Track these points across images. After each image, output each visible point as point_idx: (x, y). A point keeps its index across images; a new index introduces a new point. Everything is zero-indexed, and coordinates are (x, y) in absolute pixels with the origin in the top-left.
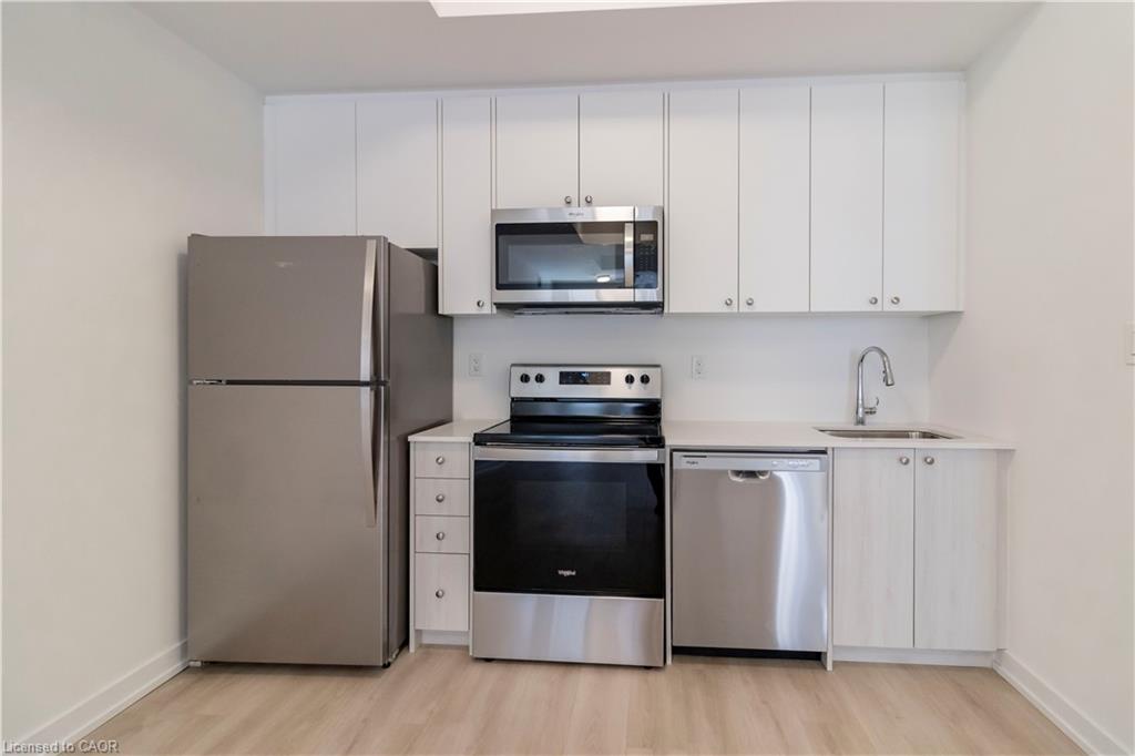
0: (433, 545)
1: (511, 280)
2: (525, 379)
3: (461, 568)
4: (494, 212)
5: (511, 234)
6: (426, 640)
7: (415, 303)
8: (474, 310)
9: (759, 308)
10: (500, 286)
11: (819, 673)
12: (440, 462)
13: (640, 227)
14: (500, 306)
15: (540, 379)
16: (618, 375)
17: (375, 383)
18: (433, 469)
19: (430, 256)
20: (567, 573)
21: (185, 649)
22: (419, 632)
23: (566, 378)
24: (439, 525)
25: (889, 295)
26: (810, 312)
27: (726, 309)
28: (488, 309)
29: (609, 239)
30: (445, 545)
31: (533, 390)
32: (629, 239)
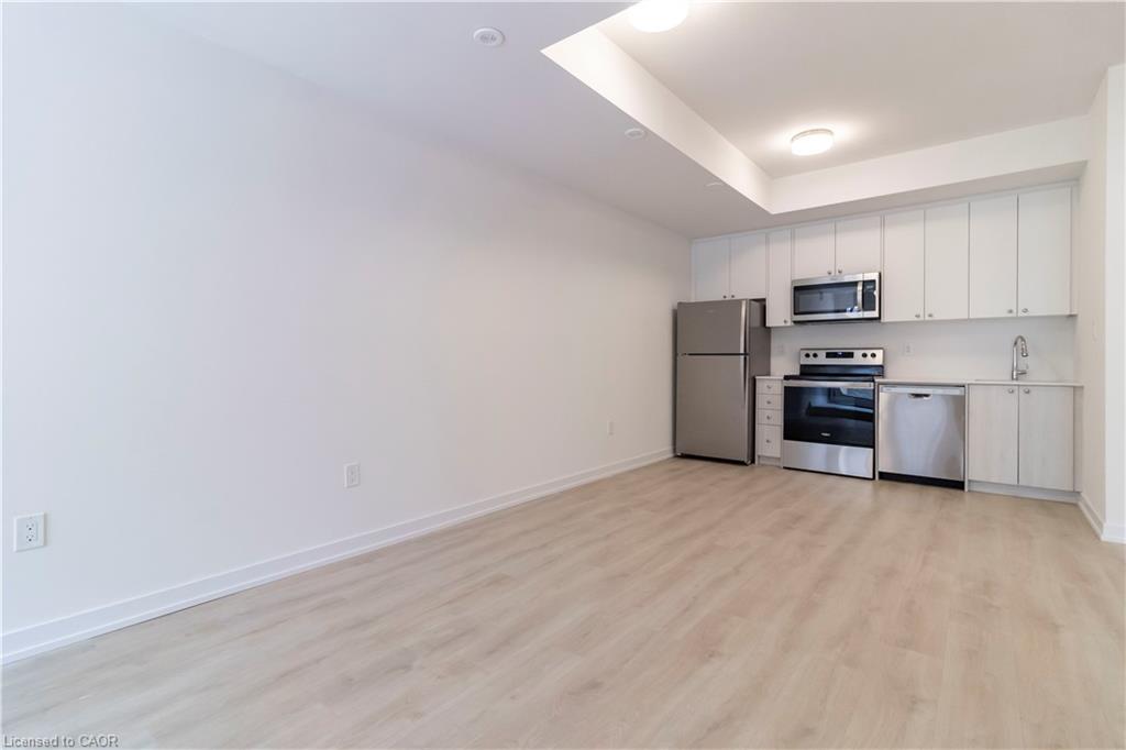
0: (766, 421)
1: (801, 310)
2: (807, 355)
3: (779, 431)
4: (793, 282)
5: (801, 291)
6: (762, 462)
7: (757, 323)
8: (783, 324)
9: (937, 317)
10: (795, 314)
11: (959, 492)
12: (769, 387)
13: (865, 283)
14: (795, 322)
15: (815, 355)
16: (858, 354)
17: (745, 354)
18: (766, 390)
19: (762, 302)
20: (826, 435)
21: (674, 450)
22: (759, 457)
23: (829, 355)
24: (768, 413)
25: (1021, 308)
26: (969, 319)
27: (916, 319)
28: (789, 324)
29: (849, 291)
30: (771, 421)
31: (811, 361)
32: (860, 288)
